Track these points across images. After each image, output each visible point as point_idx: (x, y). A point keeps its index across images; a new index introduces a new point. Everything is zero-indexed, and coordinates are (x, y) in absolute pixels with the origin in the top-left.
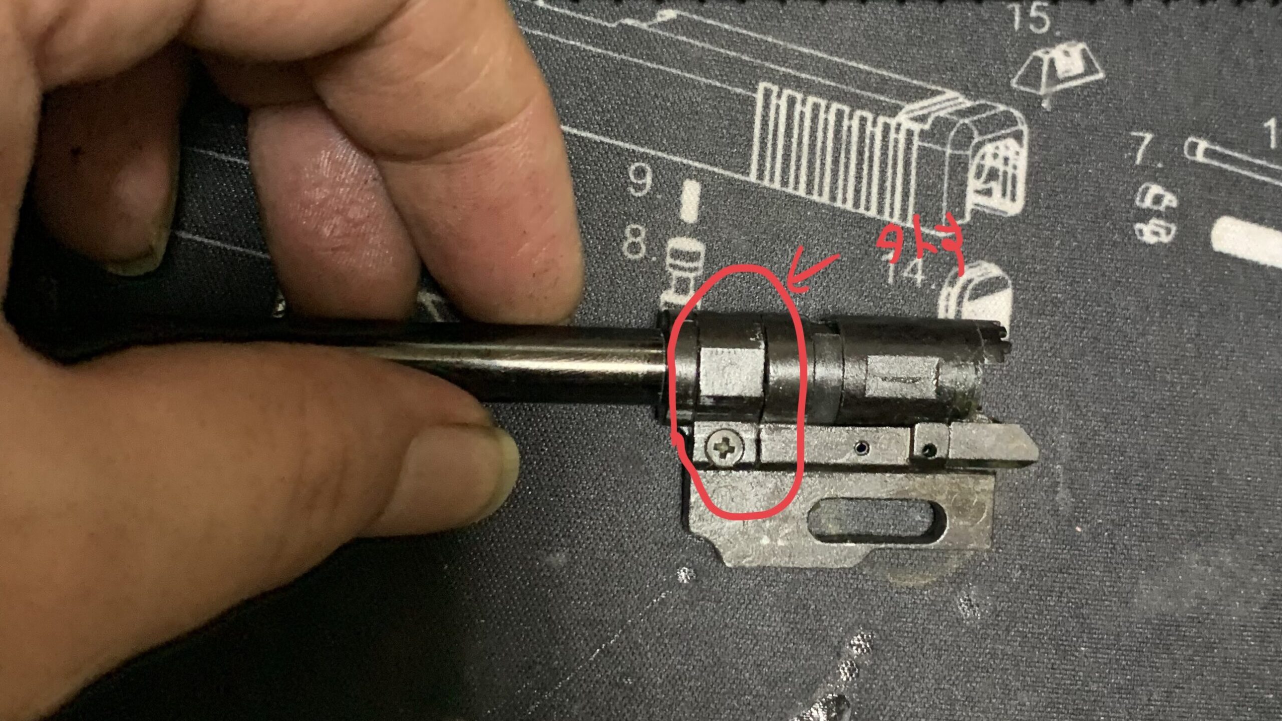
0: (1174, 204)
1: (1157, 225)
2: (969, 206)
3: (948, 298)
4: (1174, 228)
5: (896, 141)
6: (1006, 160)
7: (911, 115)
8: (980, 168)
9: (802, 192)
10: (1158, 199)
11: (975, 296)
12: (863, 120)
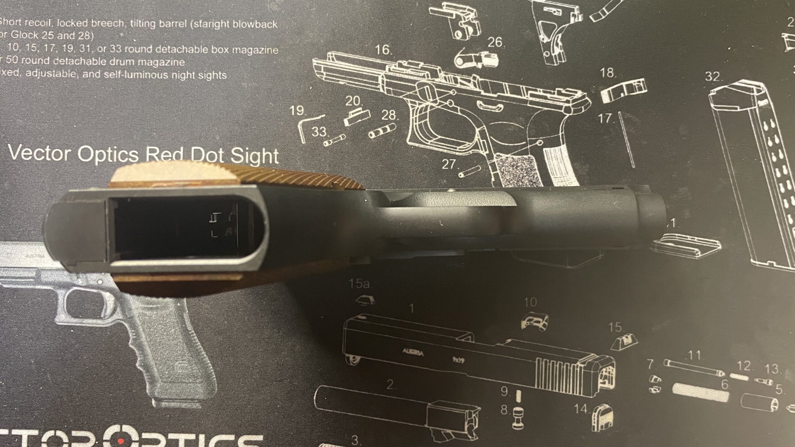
0: (661, 381)
1: (655, 388)
2: (599, 388)
3: (594, 416)
4: (660, 388)
5: (577, 371)
6: (609, 373)
7: (581, 362)
8: (602, 375)
9: (550, 390)
10: (656, 380)
11: (602, 415)
12: (567, 366)
